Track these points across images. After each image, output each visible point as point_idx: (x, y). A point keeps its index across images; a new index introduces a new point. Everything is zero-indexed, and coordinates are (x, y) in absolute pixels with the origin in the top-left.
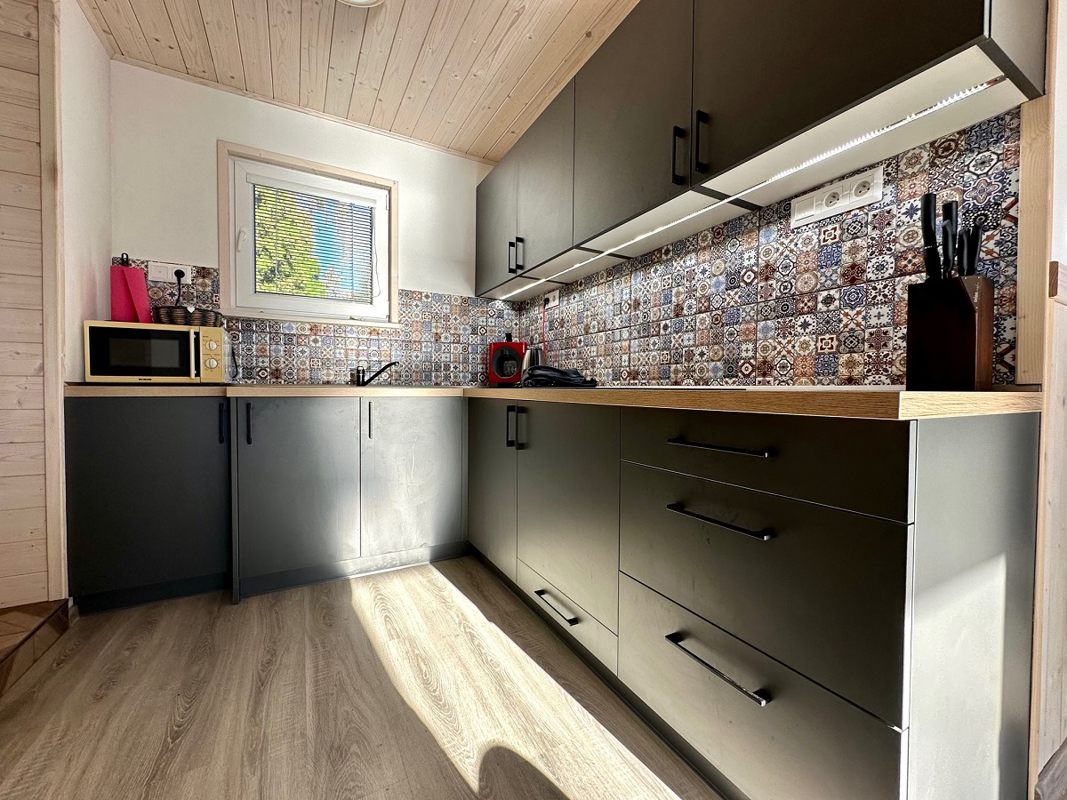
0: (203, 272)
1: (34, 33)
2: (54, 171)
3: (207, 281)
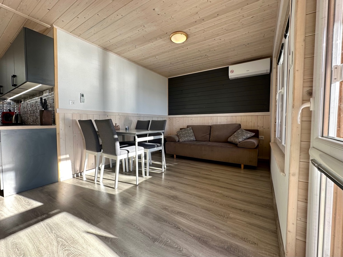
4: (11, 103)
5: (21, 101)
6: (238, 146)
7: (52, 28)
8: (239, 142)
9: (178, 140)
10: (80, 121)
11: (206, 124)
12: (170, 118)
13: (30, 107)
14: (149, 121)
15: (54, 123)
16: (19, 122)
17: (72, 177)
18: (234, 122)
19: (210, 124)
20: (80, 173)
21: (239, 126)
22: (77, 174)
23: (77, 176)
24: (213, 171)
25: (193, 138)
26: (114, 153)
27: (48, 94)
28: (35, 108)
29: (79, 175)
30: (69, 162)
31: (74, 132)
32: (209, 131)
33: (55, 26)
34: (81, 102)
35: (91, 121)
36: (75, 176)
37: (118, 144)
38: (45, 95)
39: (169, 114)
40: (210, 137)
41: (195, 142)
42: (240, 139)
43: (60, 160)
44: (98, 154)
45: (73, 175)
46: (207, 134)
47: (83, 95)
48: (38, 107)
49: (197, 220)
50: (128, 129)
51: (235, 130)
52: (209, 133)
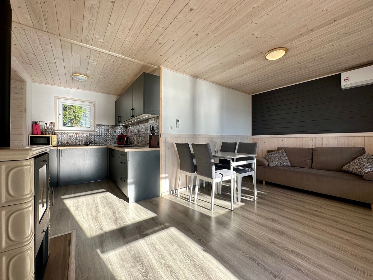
0: (51, 123)
1: (22, 87)
2: (26, 110)
3: (52, 125)
4: (123, 128)
5: (129, 127)
6: (364, 178)
7: (159, 68)
8: (365, 173)
9: (268, 165)
10: (176, 144)
11: (304, 147)
12: (254, 138)
13: (136, 132)
14: (236, 143)
15: (158, 145)
17: (169, 194)
18: (352, 145)
19: (310, 147)
20: (174, 191)
21: (362, 151)
22: (172, 191)
23: (173, 193)
24: (323, 207)
25: (287, 163)
26: (210, 176)
27: (153, 121)
28: (140, 133)
29: (174, 193)
30: (168, 180)
31: (172, 154)
32: (311, 155)
33: (161, 67)
34: (177, 127)
35: (188, 144)
36: (171, 193)
37: (214, 168)
38: (150, 122)
39: (253, 134)
40: (312, 163)
41: (292, 168)
42: (366, 170)
43: (163, 178)
44: (193, 175)
45: (170, 191)
46: (308, 159)
47: (178, 121)
48: (144, 131)
49: (322, 267)
50: (217, 151)
51: (355, 156)
52: (311, 157)
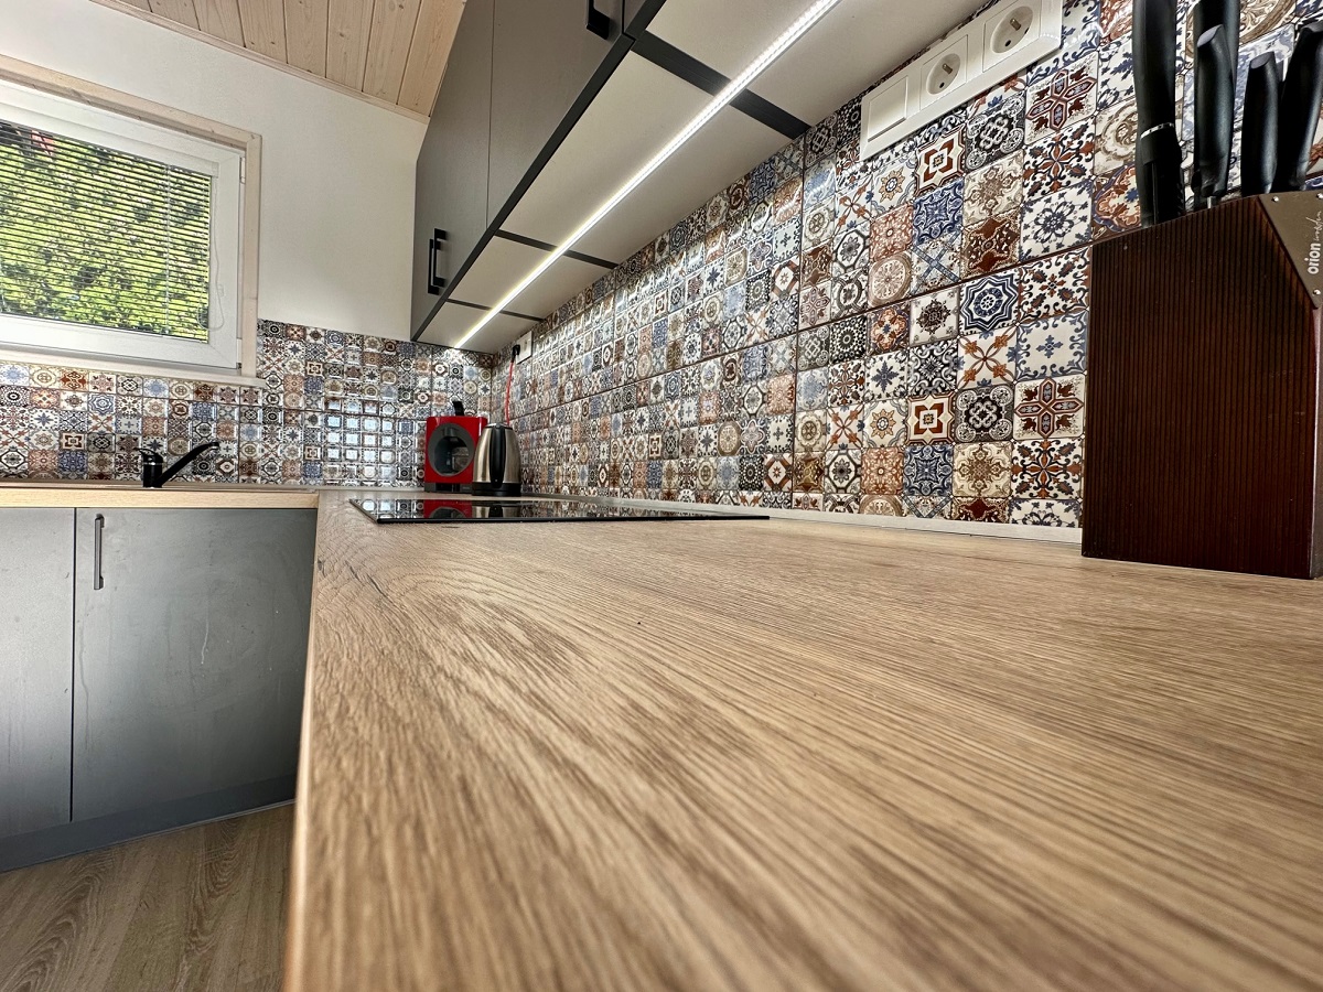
4: (466, 369)
5: (517, 349)
16: (508, 479)
